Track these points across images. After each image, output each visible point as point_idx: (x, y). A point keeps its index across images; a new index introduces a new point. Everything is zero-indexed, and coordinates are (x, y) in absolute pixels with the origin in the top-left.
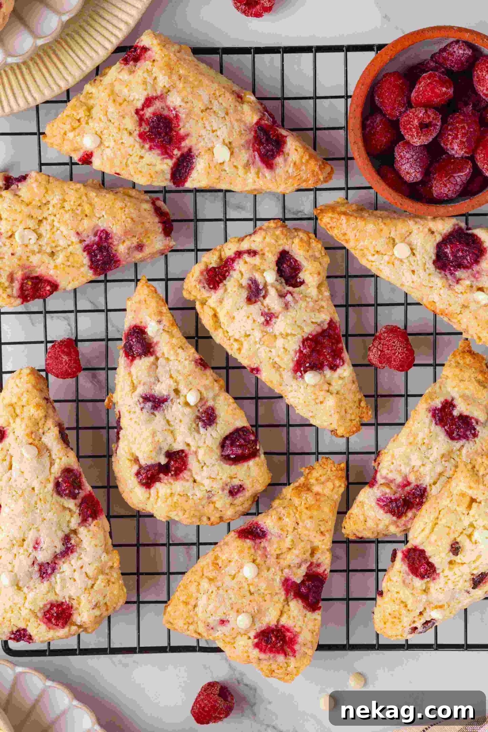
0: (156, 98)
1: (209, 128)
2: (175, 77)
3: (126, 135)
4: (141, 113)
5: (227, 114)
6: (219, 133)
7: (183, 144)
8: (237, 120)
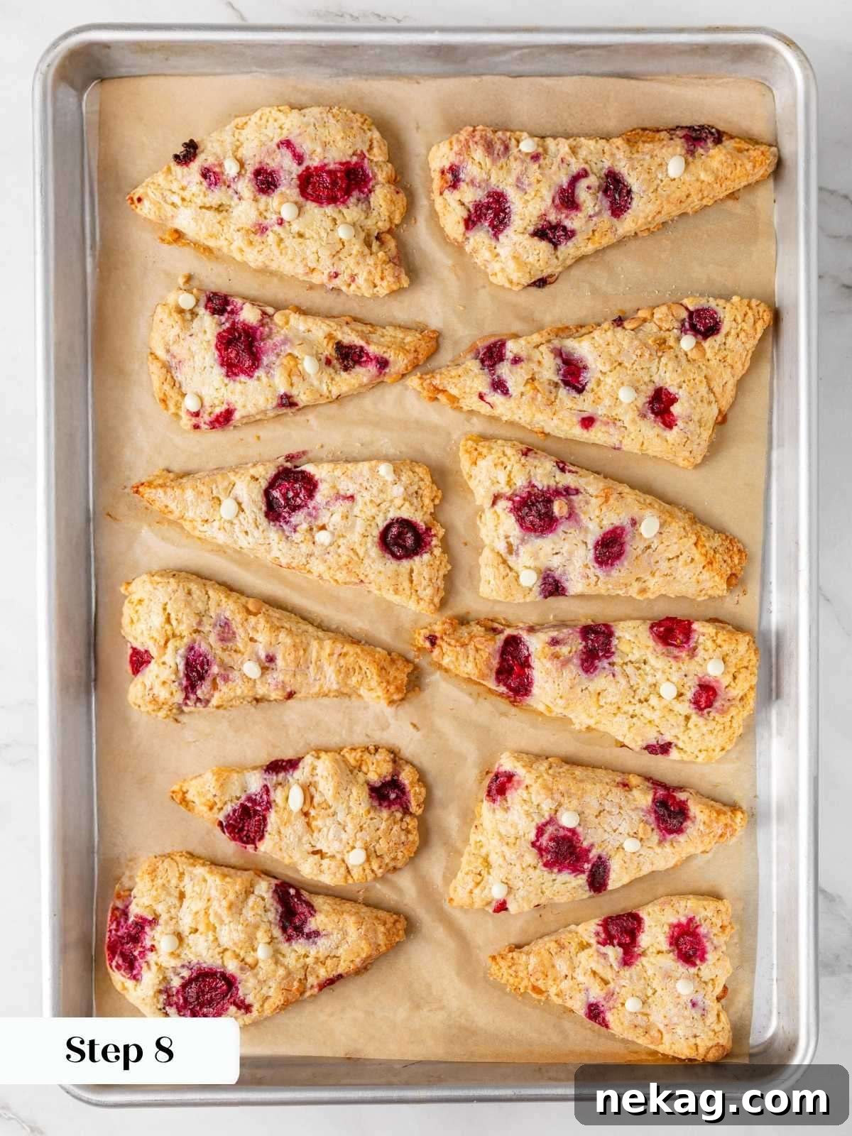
0: (547, 823)
1: (609, 830)
2: (558, 796)
3: (531, 870)
4: (538, 844)
5: (620, 808)
6: (621, 830)
7: (591, 856)
8: (633, 810)
